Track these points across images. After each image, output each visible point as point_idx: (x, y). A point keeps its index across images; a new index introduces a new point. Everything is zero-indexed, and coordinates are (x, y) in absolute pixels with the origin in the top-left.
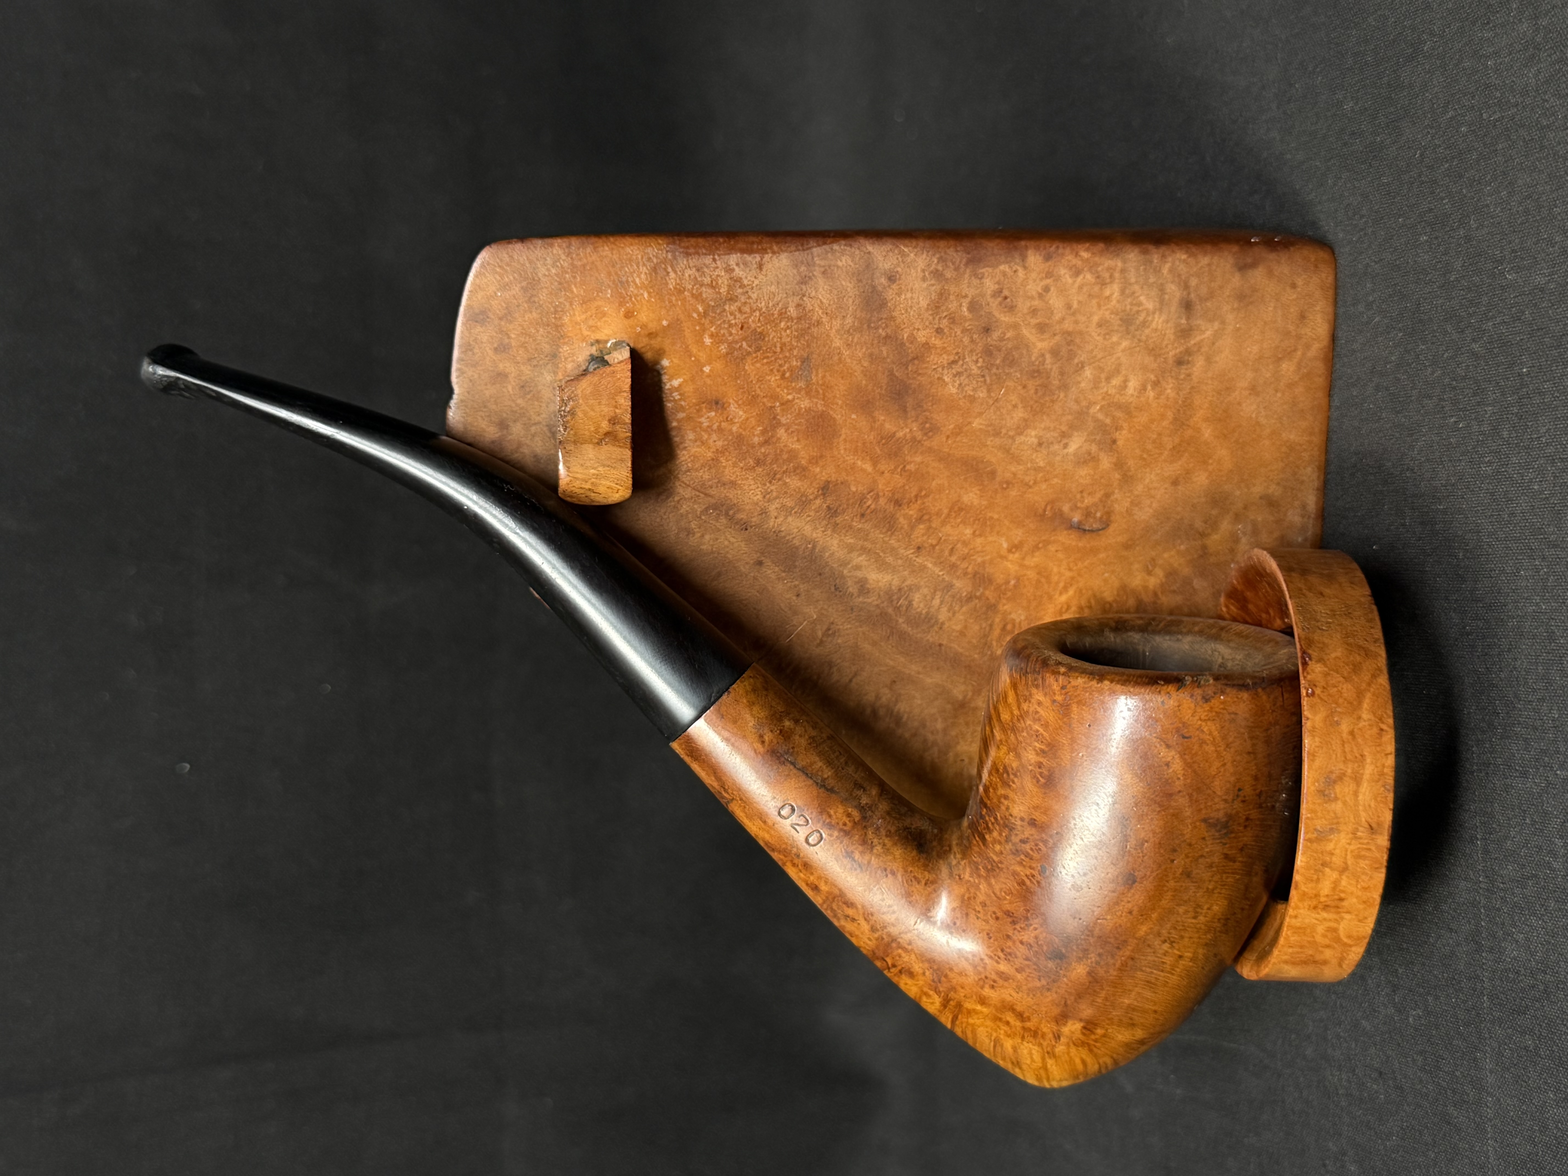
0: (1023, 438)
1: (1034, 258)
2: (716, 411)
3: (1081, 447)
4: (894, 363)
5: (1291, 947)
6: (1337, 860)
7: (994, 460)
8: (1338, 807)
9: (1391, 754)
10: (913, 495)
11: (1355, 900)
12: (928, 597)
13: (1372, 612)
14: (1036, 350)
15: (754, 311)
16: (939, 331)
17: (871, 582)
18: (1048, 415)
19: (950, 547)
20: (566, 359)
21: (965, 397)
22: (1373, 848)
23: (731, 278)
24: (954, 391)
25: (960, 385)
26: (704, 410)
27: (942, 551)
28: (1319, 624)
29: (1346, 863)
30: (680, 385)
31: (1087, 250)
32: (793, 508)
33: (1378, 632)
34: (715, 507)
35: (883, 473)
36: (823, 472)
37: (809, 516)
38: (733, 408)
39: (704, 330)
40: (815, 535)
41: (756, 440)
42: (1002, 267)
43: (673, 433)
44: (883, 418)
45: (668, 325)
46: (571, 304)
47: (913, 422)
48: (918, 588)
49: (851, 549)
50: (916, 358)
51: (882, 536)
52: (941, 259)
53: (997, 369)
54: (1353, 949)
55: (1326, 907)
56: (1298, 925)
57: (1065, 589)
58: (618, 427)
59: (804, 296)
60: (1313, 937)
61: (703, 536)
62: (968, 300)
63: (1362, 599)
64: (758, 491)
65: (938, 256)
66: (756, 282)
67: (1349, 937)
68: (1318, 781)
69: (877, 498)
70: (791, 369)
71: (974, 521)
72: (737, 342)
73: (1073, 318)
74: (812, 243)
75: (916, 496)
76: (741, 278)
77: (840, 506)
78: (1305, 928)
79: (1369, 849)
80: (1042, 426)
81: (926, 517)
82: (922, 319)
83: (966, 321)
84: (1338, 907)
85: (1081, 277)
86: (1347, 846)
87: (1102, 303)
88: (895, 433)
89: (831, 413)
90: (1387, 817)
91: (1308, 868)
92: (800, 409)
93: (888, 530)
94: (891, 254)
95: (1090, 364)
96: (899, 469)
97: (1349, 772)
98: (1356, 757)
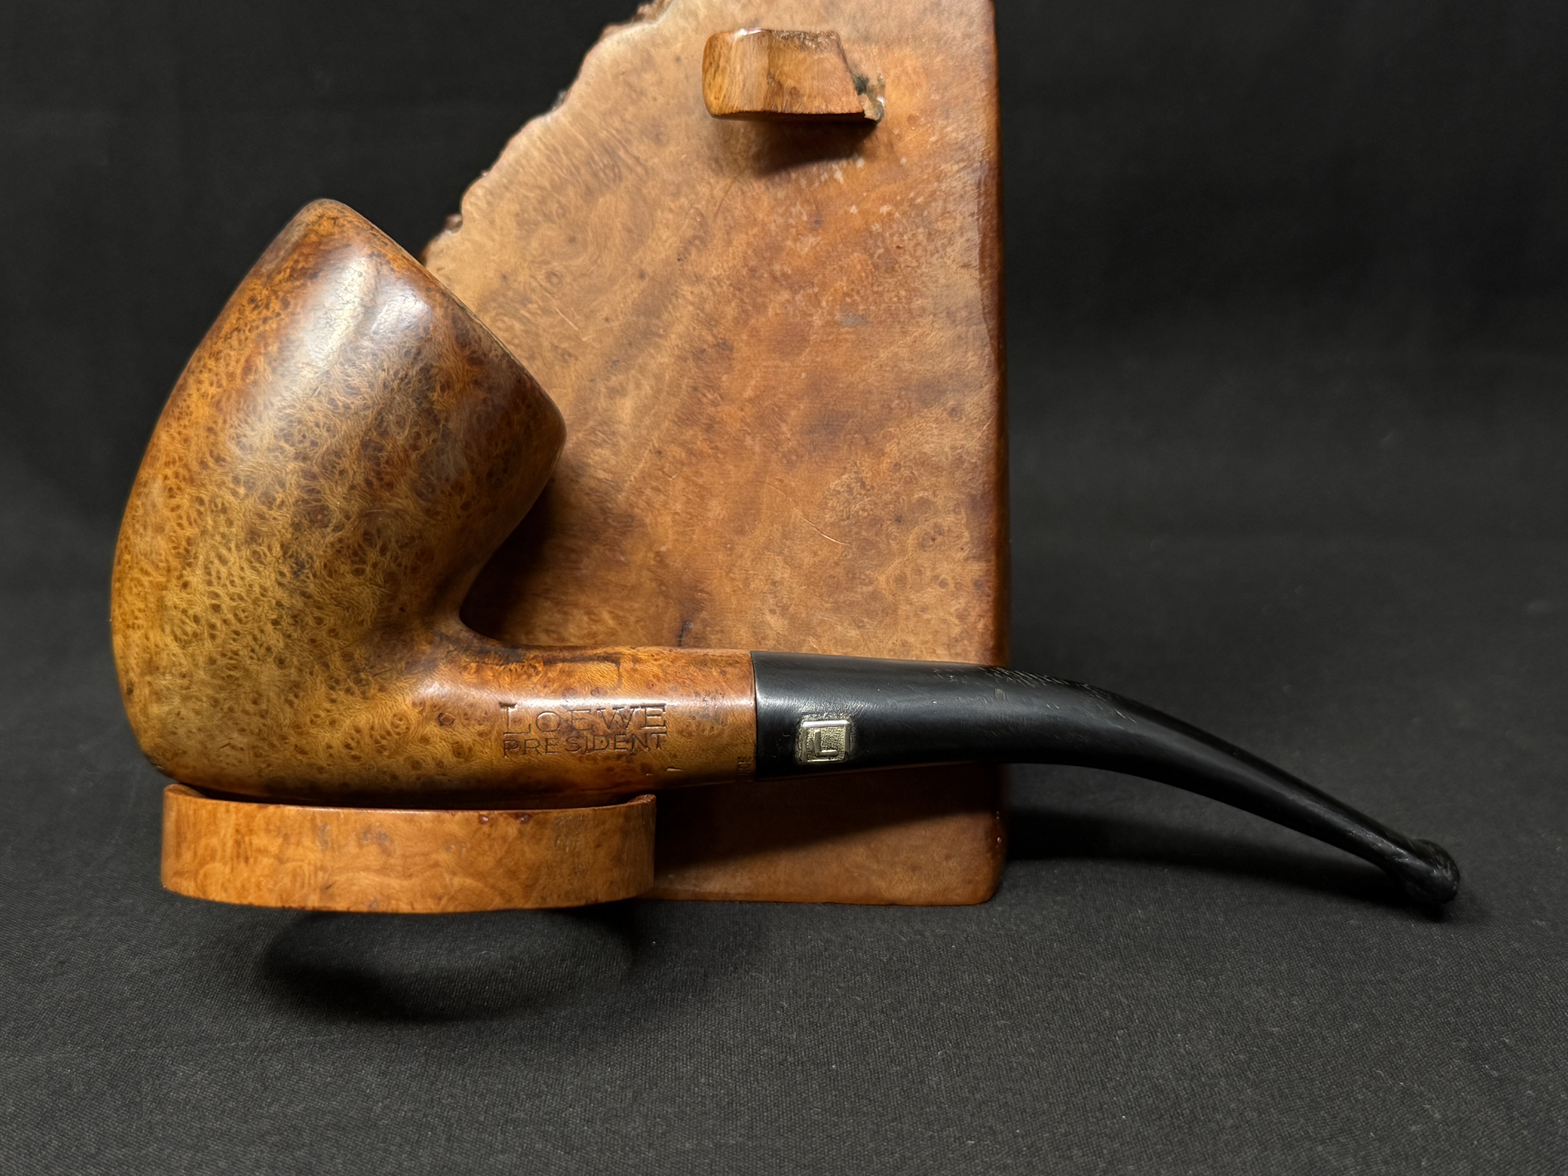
0: (781, 564)
1: (977, 569)
2: (807, 222)
3: (771, 628)
4: (862, 418)
5: (195, 813)
6: (290, 852)
7: (757, 532)
8: (353, 848)
9: (413, 908)
10: (719, 444)
11: (246, 875)
12: (606, 465)
13: (577, 899)
14: (876, 575)
15: (917, 261)
16: (897, 466)
17: (623, 401)
18: (806, 591)
19: (661, 487)
20: (863, 52)
21: (825, 498)
22: (305, 891)
23: (953, 233)
24: (832, 486)
25: (839, 492)
26: (809, 208)
27: (657, 478)
28: (563, 837)
29: (288, 860)
30: (835, 180)
31: (986, 627)
32: (702, 310)
33: (553, 902)
34: (703, 224)
35: (742, 410)
36: (741, 341)
37: (694, 329)
38: (811, 240)
39: (897, 205)
40: (673, 336)
41: (777, 267)
42: (966, 534)
43: (784, 174)
44: (802, 408)
45: (901, 166)
46: (923, 55)
47: (798, 441)
48: (615, 454)
49: (658, 378)
50: (868, 442)
51: (673, 412)
52: (975, 466)
53: (856, 533)
54: (193, 884)
55: (238, 843)
56: (219, 815)
57: (616, 617)
58: (787, 97)
59: (935, 315)
60: (205, 835)
61: (671, 210)
62: (931, 497)
63: (592, 891)
64: (721, 271)
65: (979, 463)
66: (949, 262)
67: (205, 876)
68: (381, 825)
69: (714, 404)
70: (854, 303)
71: (690, 514)
72: (883, 241)
73: (912, 614)
74: (992, 323)
75: (717, 448)
76: (953, 244)
77: (706, 363)
78: (215, 823)
79: (302, 887)
80: (794, 585)
81: (694, 460)
82: (910, 448)
83: (908, 495)
84: (238, 857)
85: (957, 622)
86: (307, 861)
87: (928, 645)
88: (785, 421)
89: (807, 350)
90: (340, 905)
91: (282, 819)
92: (811, 315)
93: (679, 418)
94: (981, 410)
95: (862, 636)
96: (746, 428)
97: (392, 861)
98: (409, 869)
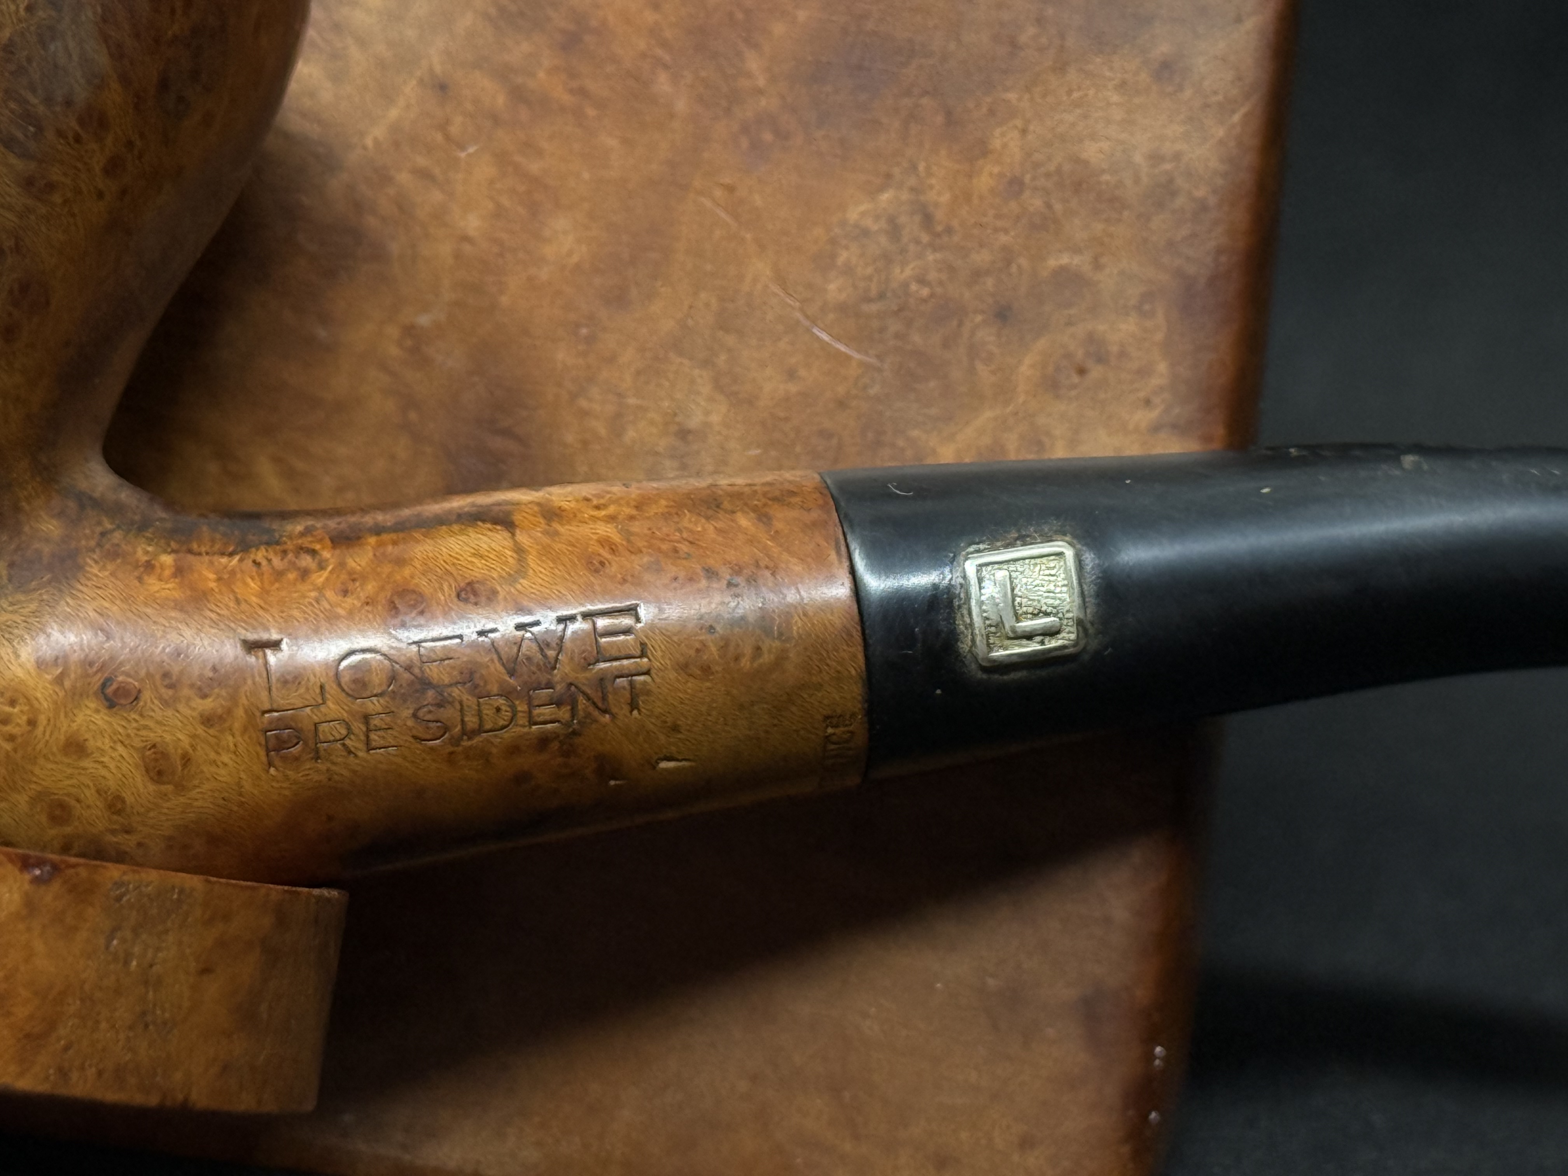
0: (706, 389)
4: (943, 60)
7: (657, 307)
10: (590, 84)
16: (1015, 185)
19: (437, 171)
21: (832, 241)
24: (853, 215)
25: (866, 233)
27: (430, 149)
28: (127, 933)
42: (1162, 367)
44: (802, 18)
47: (782, 97)
50: (951, 120)
52: (1203, 207)
53: (897, 336)
62: (1087, 270)
63: (178, 1076)
65: (1212, 200)
71: (499, 242)
75: (582, 92)
81: (525, 114)
82: (1050, 144)
83: (1032, 259)
88: (757, 46)
93: (501, 8)
96: (659, 52)
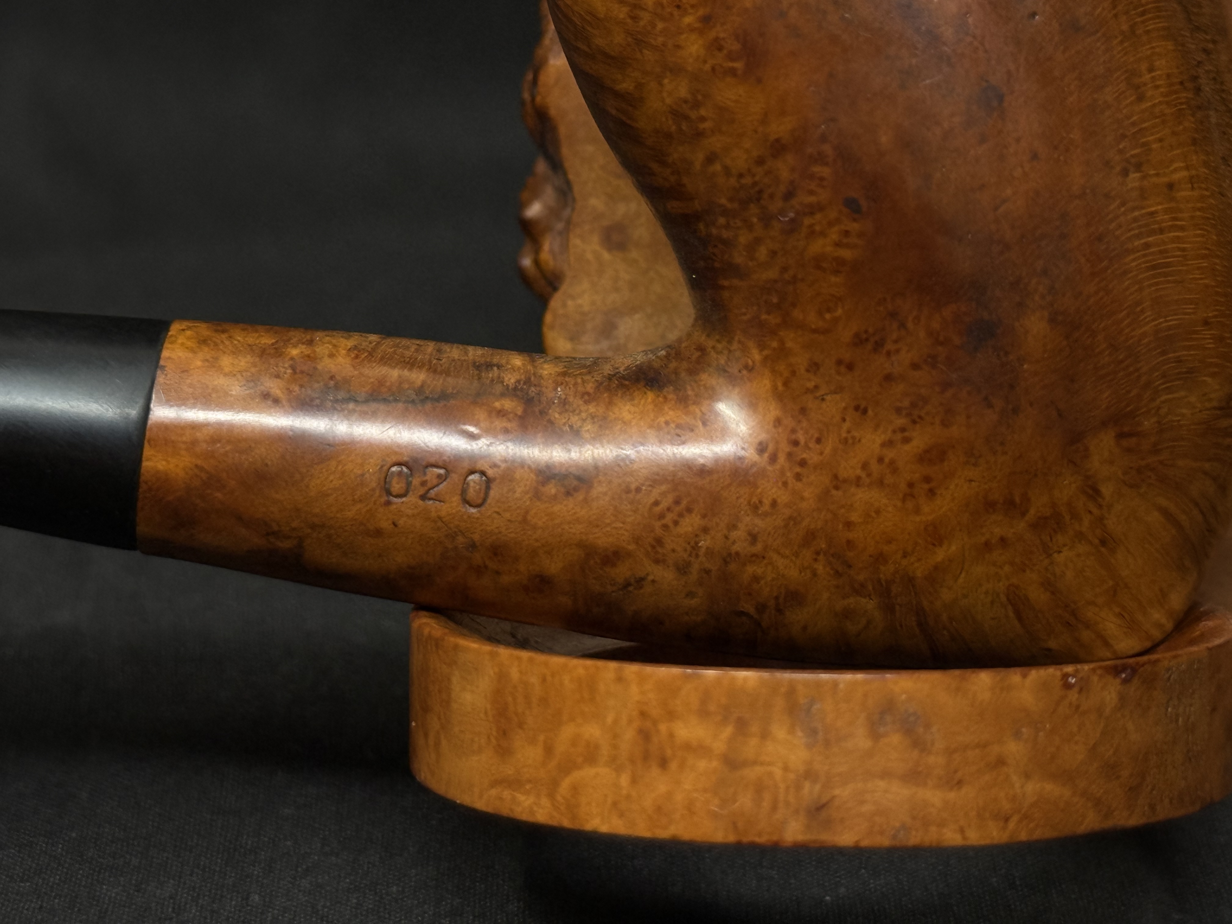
6: (750, 749)
8: (861, 741)
9: (965, 838)
11: (662, 788)
22: (778, 815)
29: (745, 764)
54: (545, 802)
55: (645, 735)
60: (571, 720)
67: (575, 789)
68: (910, 699)
79: (774, 808)
84: (646, 758)
86: (780, 765)
91: (732, 692)
97: (931, 760)
98: (956, 772)
